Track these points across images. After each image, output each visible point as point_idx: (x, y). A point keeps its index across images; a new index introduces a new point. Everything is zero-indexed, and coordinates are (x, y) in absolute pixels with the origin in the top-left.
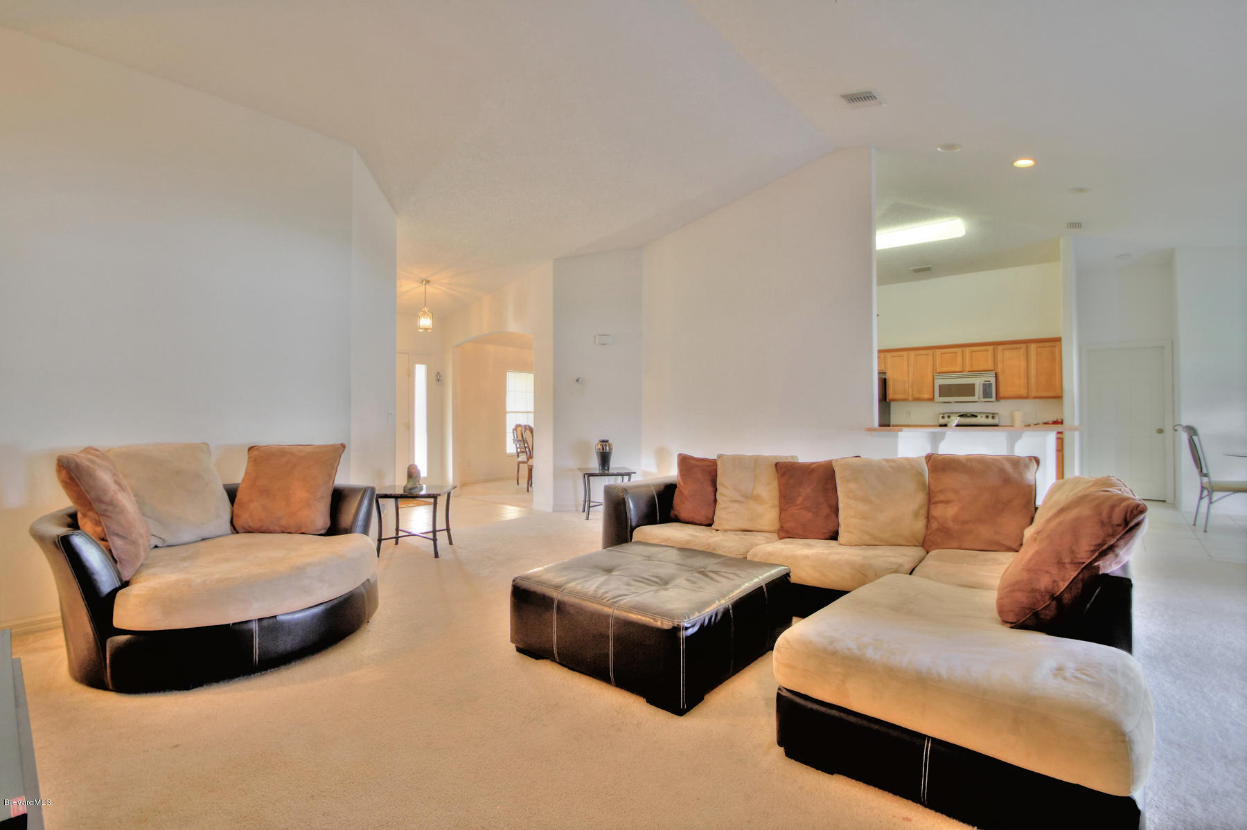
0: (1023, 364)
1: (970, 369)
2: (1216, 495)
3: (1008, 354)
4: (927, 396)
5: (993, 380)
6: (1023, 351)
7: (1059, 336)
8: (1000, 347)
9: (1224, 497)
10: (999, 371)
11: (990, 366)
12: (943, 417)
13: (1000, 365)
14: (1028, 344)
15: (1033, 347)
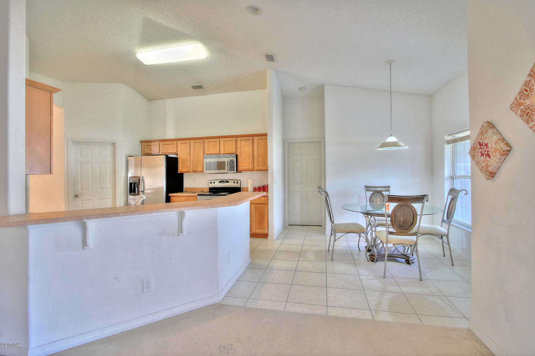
0: (251, 149)
1: (224, 153)
2: (338, 235)
3: (243, 143)
4: (200, 169)
5: (235, 159)
6: (251, 141)
7: (266, 133)
8: (239, 139)
9: (342, 236)
10: (238, 154)
11: (234, 151)
12: (211, 183)
13: (239, 150)
14: (254, 137)
15: (256, 138)
